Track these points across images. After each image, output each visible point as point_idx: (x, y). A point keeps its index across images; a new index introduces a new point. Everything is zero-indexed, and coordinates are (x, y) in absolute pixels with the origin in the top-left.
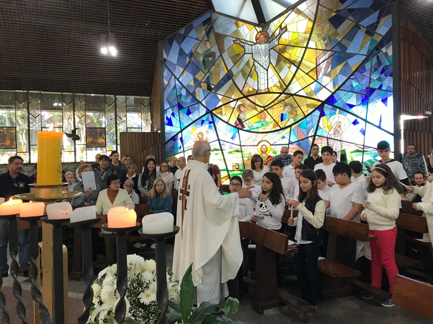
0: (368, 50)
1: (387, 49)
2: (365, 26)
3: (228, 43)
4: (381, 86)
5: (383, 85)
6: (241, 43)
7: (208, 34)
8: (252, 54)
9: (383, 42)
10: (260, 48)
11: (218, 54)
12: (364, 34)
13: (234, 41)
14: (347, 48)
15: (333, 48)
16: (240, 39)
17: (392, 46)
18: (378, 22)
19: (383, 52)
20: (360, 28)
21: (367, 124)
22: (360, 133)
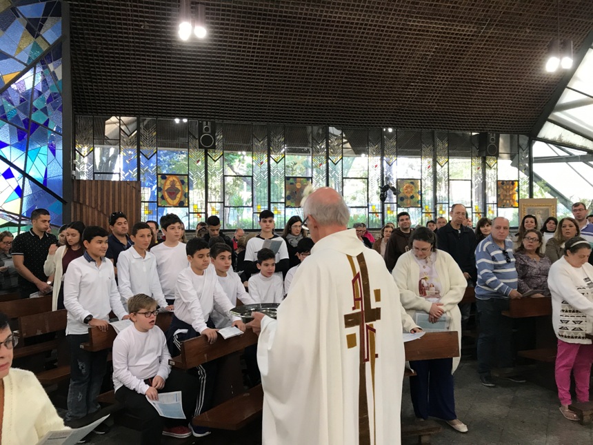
0: (29, 58)
1: (55, 68)
2: (27, 17)
4: (46, 123)
5: (50, 122)
9: (49, 54)
12: (24, 28)
17: (60, 67)
18: (44, 21)
19: (49, 69)
20: (18, 17)
21: (26, 179)
22: (15, 193)
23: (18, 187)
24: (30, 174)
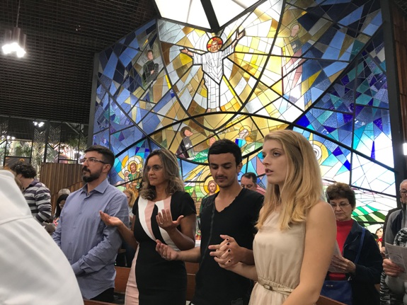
1: (378, 51)
2: (346, 25)
3: (174, 53)
4: (371, 103)
5: (375, 101)
6: (189, 53)
7: (151, 44)
8: (202, 65)
9: (371, 44)
10: (211, 58)
11: (161, 66)
12: (344, 35)
13: (181, 50)
14: (322, 54)
15: (304, 54)
16: (187, 48)
17: (383, 50)
18: (363, 20)
19: (371, 57)
20: (339, 28)
21: (354, 154)
22: (344, 167)
23: (347, 161)
24: (358, 150)
